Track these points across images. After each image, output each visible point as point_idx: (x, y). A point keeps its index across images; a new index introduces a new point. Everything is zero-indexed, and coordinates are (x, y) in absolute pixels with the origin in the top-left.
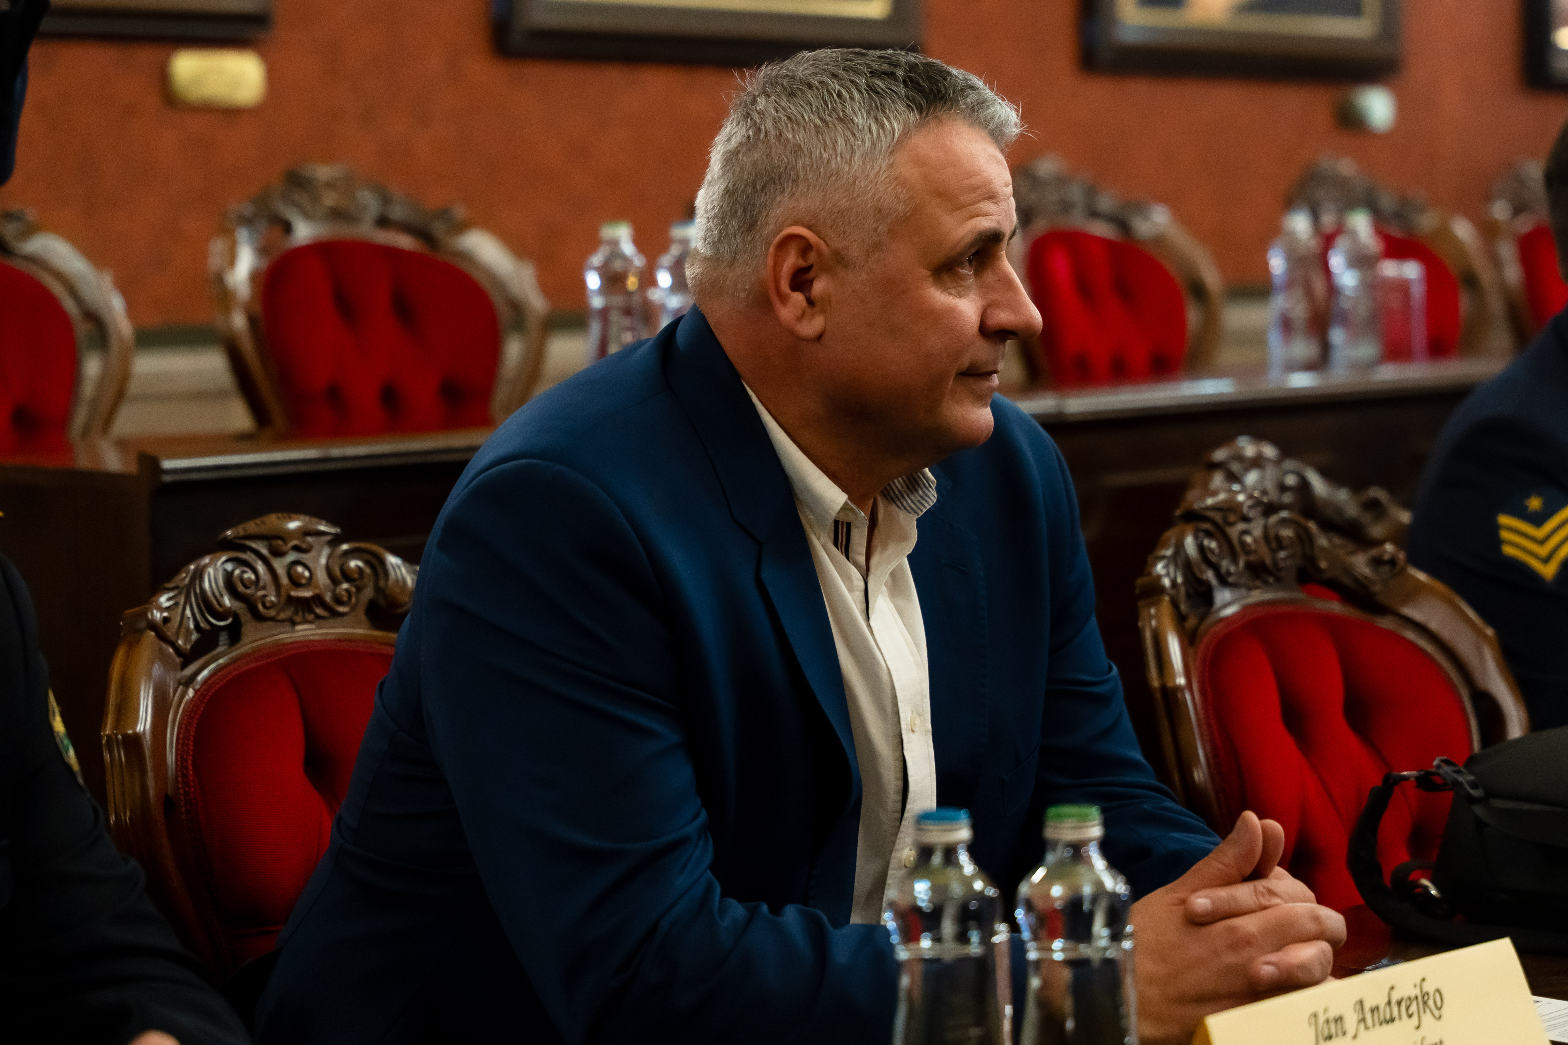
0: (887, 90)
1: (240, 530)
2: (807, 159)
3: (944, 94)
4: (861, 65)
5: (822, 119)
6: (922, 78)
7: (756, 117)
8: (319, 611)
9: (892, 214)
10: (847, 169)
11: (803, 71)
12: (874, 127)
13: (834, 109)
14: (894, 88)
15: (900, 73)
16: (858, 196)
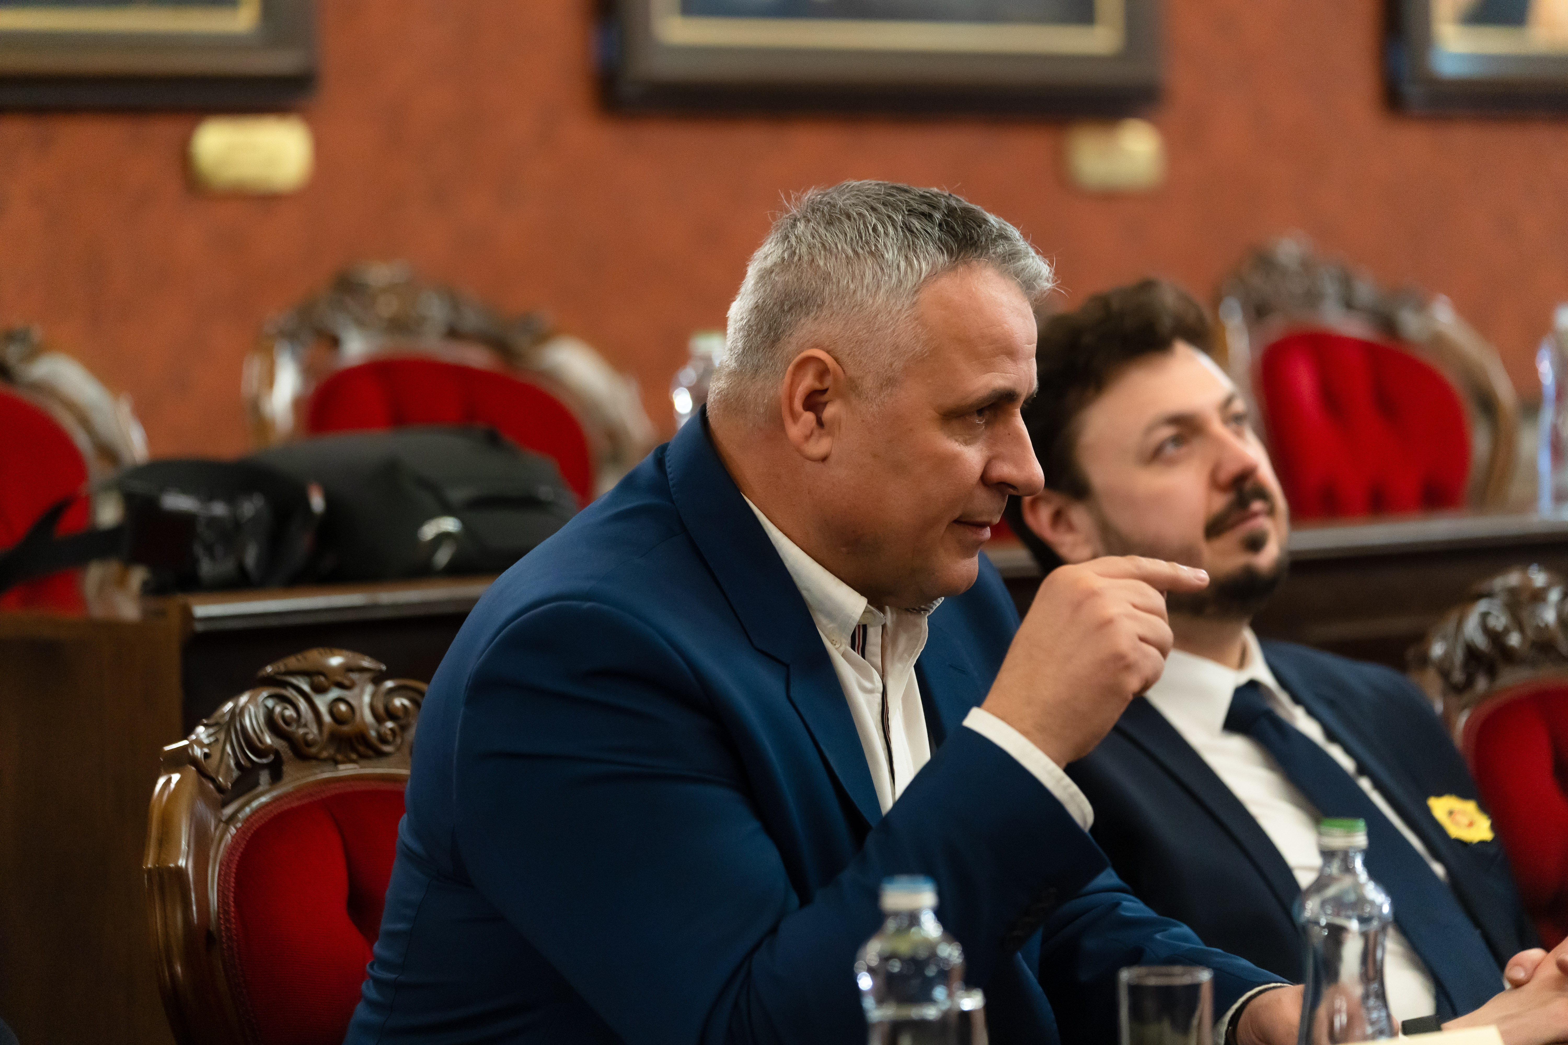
0: (922, 230)
1: (281, 666)
2: (835, 287)
3: (976, 241)
4: (901, 202)
5: (854, 251)
6: (958, 224)
7: (793, 240)
8: (362, 749)
9: (909, 352)
10: (870, 302)
11: (845, 200)
12: (903, 264)
13: (867, 243)
14: (929, 230)
15: (938, 216)
16: (878, 330)
